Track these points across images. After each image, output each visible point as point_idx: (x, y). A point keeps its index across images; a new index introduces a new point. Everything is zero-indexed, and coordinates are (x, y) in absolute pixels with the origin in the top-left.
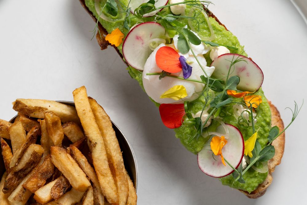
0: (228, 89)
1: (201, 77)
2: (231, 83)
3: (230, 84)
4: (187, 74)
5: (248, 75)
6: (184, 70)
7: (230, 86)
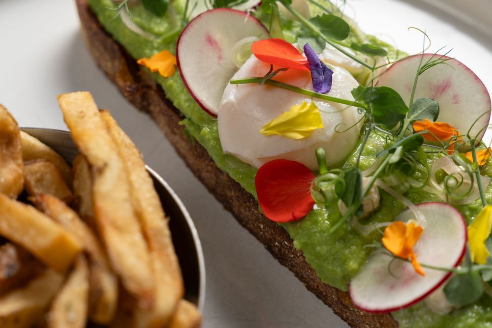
0: (414, 121)
1: (352, 92)
2: (421, 109)
3: (420, 112)
4: (321, 83)
5: (456, 99)
6: (315, 74)
7: (419, 115)
